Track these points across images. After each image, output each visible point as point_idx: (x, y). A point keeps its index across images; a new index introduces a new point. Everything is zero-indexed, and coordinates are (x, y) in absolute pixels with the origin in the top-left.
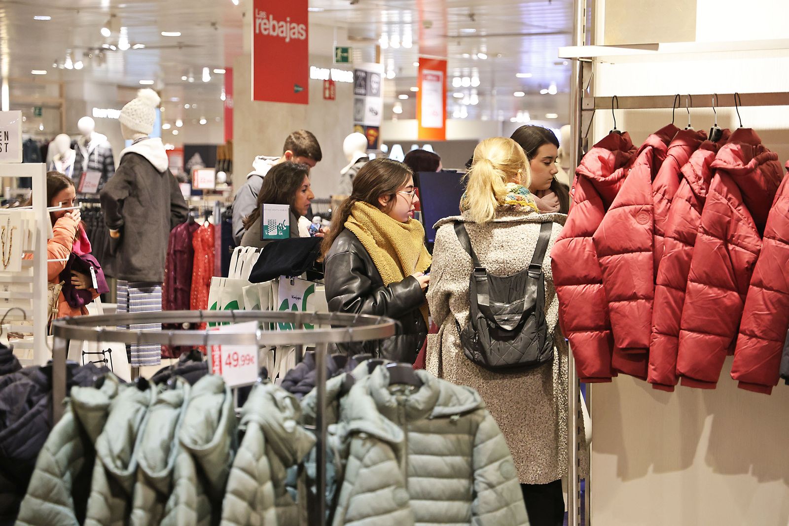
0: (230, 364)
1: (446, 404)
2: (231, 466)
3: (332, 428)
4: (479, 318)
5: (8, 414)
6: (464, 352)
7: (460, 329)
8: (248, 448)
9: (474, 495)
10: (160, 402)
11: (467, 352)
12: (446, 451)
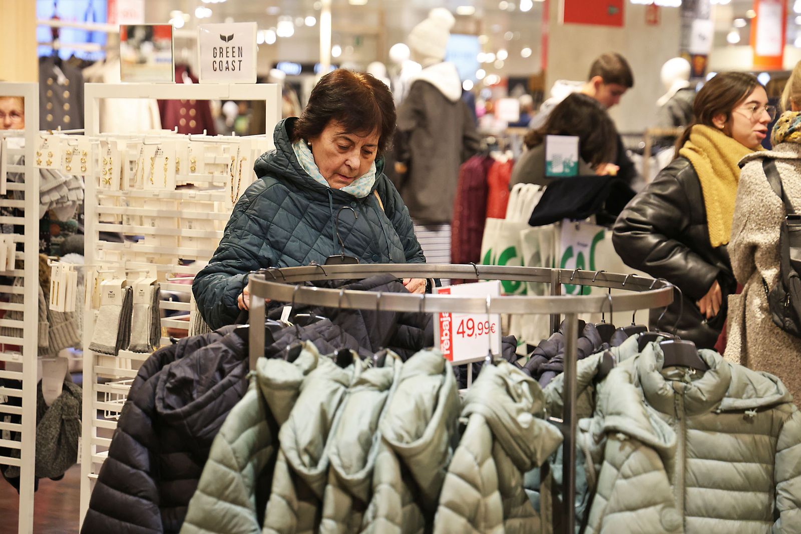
0: (463, 332)
1: (738, 396)
2: (446, 469)
3: (583, 423)
4: (791, 277)
5: (195, 384)
6: (773, 317)
7: (768, 290)
8: (467, 448)
9: (776, 515)
10: (362, 382)
11: (776, 318)
12: (738, 456)
